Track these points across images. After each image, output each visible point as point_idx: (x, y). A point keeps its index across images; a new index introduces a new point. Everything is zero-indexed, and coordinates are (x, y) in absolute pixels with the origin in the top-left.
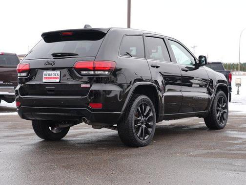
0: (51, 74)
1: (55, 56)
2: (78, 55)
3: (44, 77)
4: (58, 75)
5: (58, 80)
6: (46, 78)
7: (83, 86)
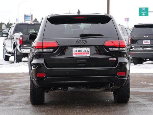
0: (81, 51)
1: (83, 36)
2: (103, 35)
3: (73, 52)
4: (88, 51)
5: (89, 55)
6: (76, 54)
7: (111, 59)
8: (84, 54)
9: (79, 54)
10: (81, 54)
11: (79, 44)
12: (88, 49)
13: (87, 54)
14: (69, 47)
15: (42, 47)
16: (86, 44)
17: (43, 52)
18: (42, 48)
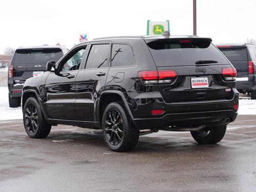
0: (200, 81)
1: (199, 63)
2: (217, 62)
3: (192, 83)
4: (206, 81)
5: (207, 86)
6: (195, 85)
7: (227, 90)
8: (203, 84)
9: (198, 85)
10: (200, 84)
11: (199, 73)
12: (206, 79)
13: (205, 84)
14: (187, 77)
15: (158, 77)
16: (206, 73)
17: (158, 84)
18: (158, 79)
